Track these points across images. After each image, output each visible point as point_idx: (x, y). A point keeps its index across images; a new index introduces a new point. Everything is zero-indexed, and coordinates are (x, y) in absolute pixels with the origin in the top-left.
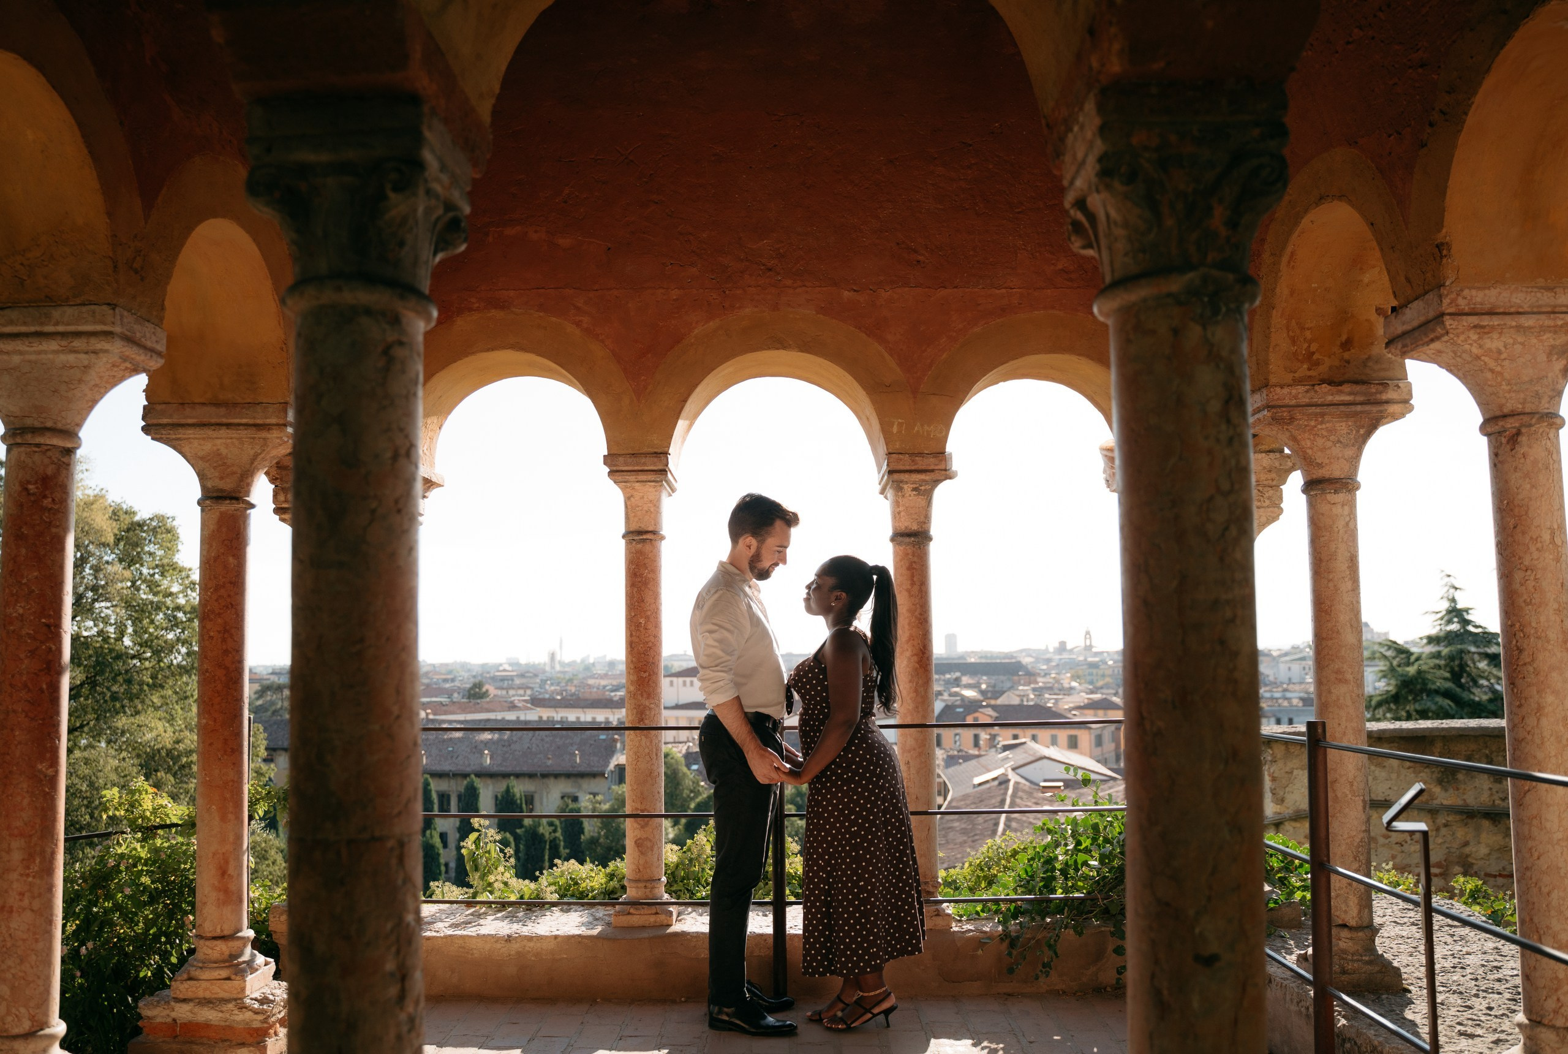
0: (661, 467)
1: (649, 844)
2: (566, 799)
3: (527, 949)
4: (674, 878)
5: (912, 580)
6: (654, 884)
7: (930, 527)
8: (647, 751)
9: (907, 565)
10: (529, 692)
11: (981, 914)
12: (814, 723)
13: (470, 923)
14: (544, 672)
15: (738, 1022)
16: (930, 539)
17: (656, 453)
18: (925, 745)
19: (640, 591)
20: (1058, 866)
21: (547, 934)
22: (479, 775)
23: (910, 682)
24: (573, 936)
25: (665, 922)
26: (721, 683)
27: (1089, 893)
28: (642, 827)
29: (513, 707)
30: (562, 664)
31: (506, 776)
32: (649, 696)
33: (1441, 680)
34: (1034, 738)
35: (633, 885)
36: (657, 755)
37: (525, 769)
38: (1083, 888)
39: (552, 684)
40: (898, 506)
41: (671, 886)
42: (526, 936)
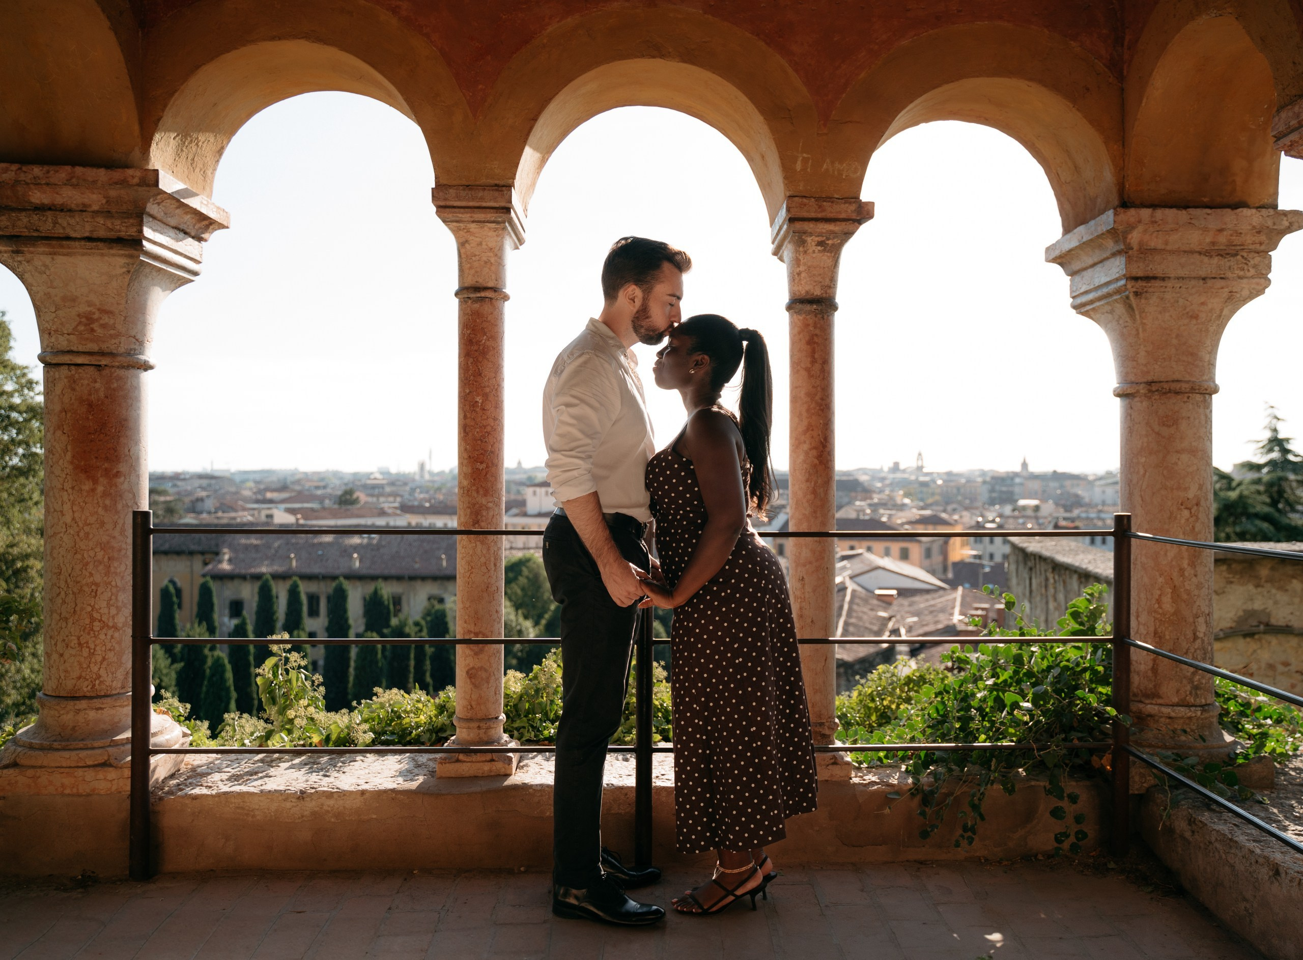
0: (503, 204)
1: (484, 675)
2: (432, 600)
3: (325, 808)
4: (517, 711)
5: (813, 357)
6: (491, 724)
7: (834, 293)
8: (483, 560)
9: (807, 338)
10: (399, 499)
11: (885, 761)
12: (676, 532)
13: (256, 773)
14: (414, 480)
15: (592, 908)
16: (834, 307)
17: (496, 185)
18: (823, 558)
19: (476, 362)
20: (974, 703)
21: (352, 788)
22: (348, 577)
23: (807, 481)
24: (385, 791)
25: (502, 771)
26: (575, 473)
27: (1019, 741)
28: (476, 654)
29: (382, 513)
30: (430, 473)
31: (374, 578)
32: (486, 493)
33: (1261, 504)
34: (869, 549)
35: (463, 725)
36: (495, 565)
37: (393, 572)
38: (1014, 735)
39: (421, 492)
40: (799, 266)
41: (513, 721)
42: (324, 792)
